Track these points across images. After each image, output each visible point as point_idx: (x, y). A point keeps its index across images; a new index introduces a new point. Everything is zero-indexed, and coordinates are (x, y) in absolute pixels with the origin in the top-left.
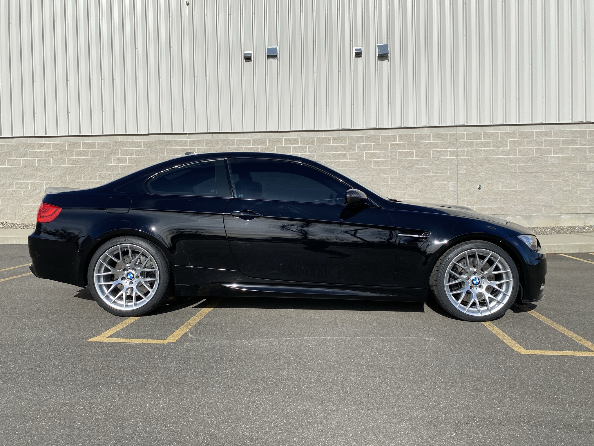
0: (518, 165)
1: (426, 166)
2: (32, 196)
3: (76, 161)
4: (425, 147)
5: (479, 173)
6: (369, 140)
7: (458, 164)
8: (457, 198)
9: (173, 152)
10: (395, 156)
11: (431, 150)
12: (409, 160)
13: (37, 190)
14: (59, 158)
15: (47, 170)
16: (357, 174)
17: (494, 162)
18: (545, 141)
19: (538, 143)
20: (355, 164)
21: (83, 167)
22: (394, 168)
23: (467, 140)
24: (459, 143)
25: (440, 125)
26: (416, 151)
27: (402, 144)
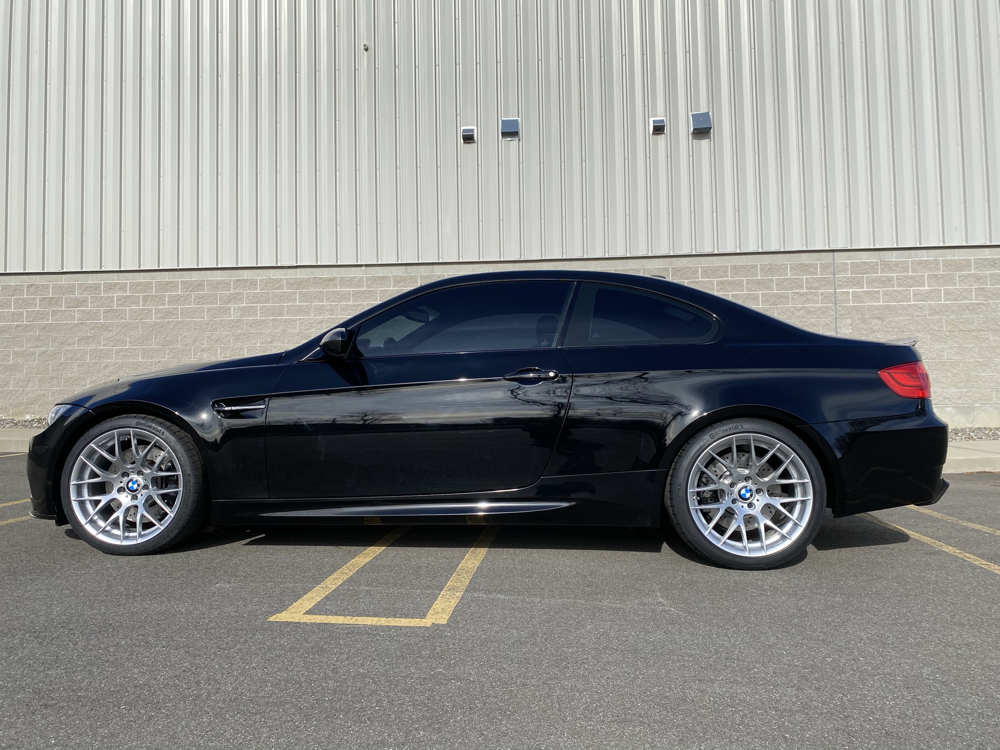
0: (944, 317)
2: (92, 373)
3: (169, 313)
4: (778, 286)
5: (874, 331)
7: (838, 316)
9: (338, 297)
11: (790, 292)
13: (100, 363)
14: (141, 307)
15: (120, 328)
17: (902, 312)
18: (992, 275)
19: (978, 278)
21: (181, 322)
23: (851, 273)
24: (839, 279)
25: (804, 249)
26: (762, 294)
27: (737, 282)
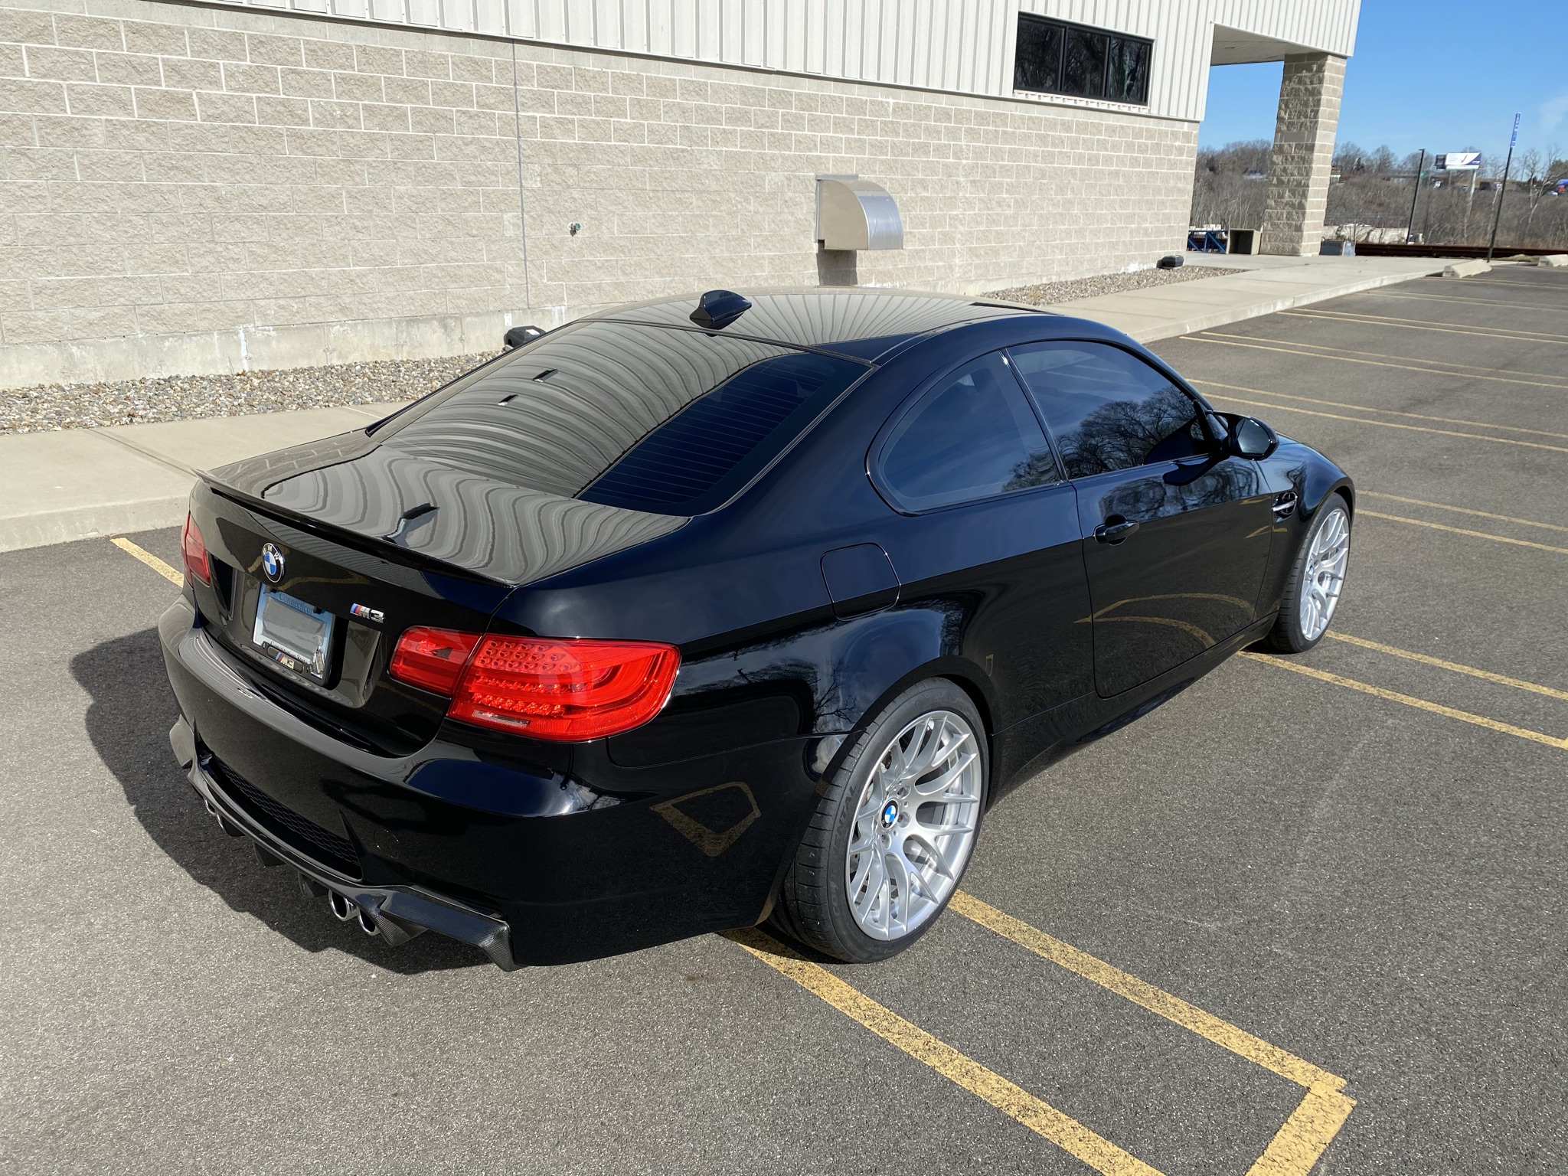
0: (647, 169)
1: (443, 159)
4: (435, 97)
5: (569, 187)
6: (263, 50)
7: (523, 159)
8: (525, 260)
10: (355, 119)
11: (454, 109)
12: (398, 138)
16: (238, 178)
17: (600, 157)
18: (698, 107)
19: (683, 111)
20: (227, 139)
22: (356, 162)
23: (538, 85)
24: (522, 93)
25: (472, 31)
26: (412, 109)
27: (370, 81)
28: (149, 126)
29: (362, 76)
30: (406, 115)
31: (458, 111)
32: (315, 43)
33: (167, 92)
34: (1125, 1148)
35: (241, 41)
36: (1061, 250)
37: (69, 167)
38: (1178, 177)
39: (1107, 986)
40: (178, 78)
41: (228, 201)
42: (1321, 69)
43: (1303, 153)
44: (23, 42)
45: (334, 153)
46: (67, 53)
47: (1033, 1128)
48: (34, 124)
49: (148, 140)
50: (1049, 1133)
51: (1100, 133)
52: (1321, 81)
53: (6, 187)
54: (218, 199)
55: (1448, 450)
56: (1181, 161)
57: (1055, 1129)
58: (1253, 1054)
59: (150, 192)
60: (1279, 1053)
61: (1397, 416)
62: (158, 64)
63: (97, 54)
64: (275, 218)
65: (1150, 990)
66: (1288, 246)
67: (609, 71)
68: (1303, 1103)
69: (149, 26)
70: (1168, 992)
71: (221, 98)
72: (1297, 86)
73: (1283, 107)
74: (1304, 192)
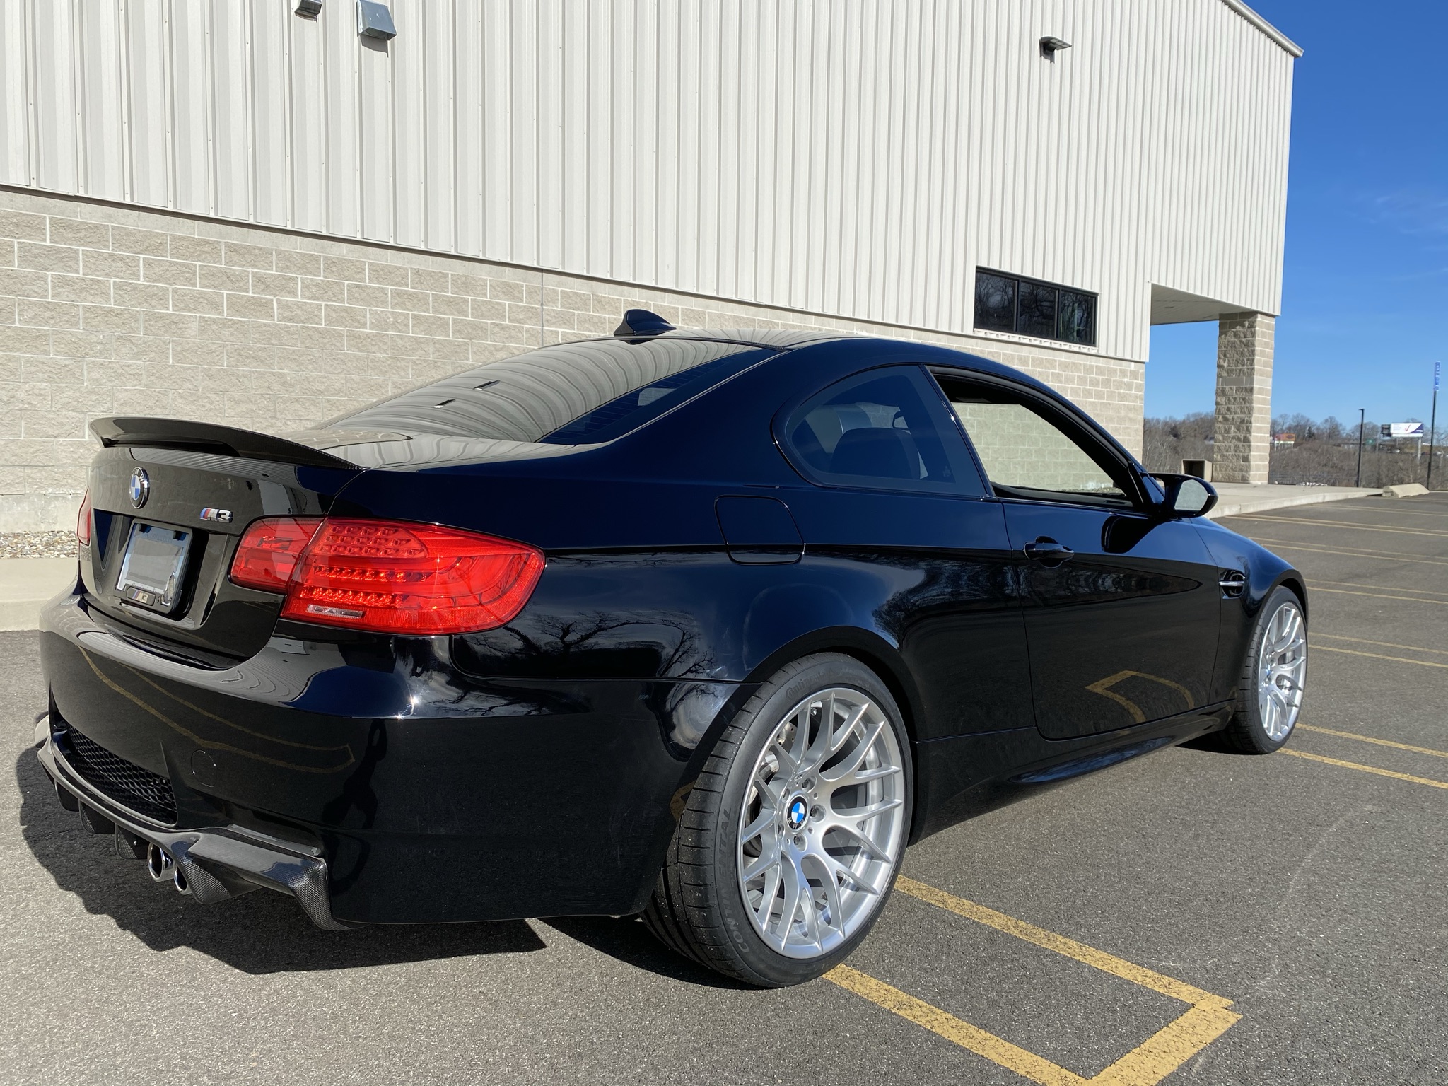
4: (474, 311)
6: (334, 269)
10: (405, 325)
11: (489, 321)
12: (439, 342)
16: (302, 367)
20: (296, 336)
22: (403, 359)
23: (562, 306)
24: (547, 312)
25: (509, 261)
26: (453, 319)
27: (420, 296)
28: (234, 323)
29: (414, 293)
30: (448, 324)
31: (492, 323)
32: (378, 264)
33: (252, 297)
34: (997, 1035)
35: (318, 261)
36: (1023, 467)
37: (165, 352)
38: (1129, 409)
39: (999, 928)
40: (263, 287)
41: (292, 386)
42: (1252, 326)
43: (1243, 394)
44: (141, 254)
45: (385, 351)
46: (175, 264)
47: (906, 1017)
48: (141, 317)
49: (232, 334)
50: (922, 1022)
51: (1054, 367)
52: (1253, 335)
53: (110, 365)
54: (283, 384)
55: (1382, 607)
56: (1130, 395)
57: (928, 1019)
58: (1140, 979)
59: (228, 375)
60: (1166, 980)
61: (1335, 585)
62: (248, 276)
63: (200, 266)
64: (329, 401)
65: (1042, 933)
66: (1238, 475)
67: (622, 298)
68: (1186, 1015)
69: (244, 247)
70: (1060, 934)
71: (296, 304)
72: (1233, 339)
73: (1222, 356)
74: (1248, 427)
